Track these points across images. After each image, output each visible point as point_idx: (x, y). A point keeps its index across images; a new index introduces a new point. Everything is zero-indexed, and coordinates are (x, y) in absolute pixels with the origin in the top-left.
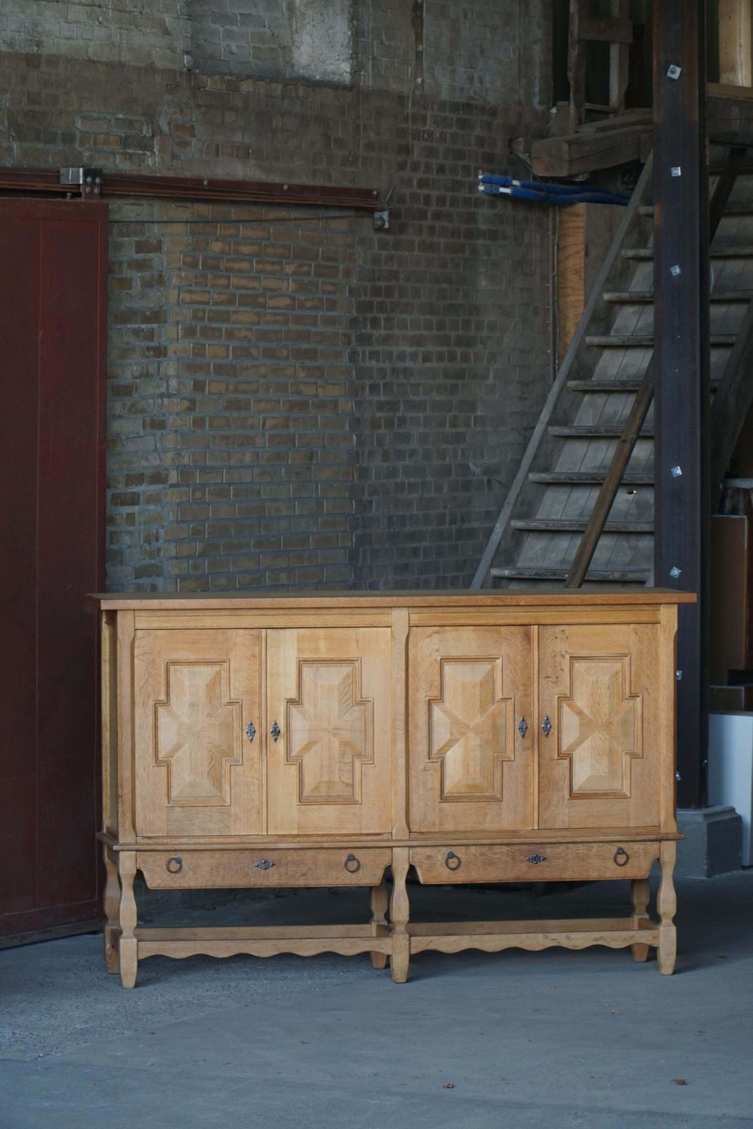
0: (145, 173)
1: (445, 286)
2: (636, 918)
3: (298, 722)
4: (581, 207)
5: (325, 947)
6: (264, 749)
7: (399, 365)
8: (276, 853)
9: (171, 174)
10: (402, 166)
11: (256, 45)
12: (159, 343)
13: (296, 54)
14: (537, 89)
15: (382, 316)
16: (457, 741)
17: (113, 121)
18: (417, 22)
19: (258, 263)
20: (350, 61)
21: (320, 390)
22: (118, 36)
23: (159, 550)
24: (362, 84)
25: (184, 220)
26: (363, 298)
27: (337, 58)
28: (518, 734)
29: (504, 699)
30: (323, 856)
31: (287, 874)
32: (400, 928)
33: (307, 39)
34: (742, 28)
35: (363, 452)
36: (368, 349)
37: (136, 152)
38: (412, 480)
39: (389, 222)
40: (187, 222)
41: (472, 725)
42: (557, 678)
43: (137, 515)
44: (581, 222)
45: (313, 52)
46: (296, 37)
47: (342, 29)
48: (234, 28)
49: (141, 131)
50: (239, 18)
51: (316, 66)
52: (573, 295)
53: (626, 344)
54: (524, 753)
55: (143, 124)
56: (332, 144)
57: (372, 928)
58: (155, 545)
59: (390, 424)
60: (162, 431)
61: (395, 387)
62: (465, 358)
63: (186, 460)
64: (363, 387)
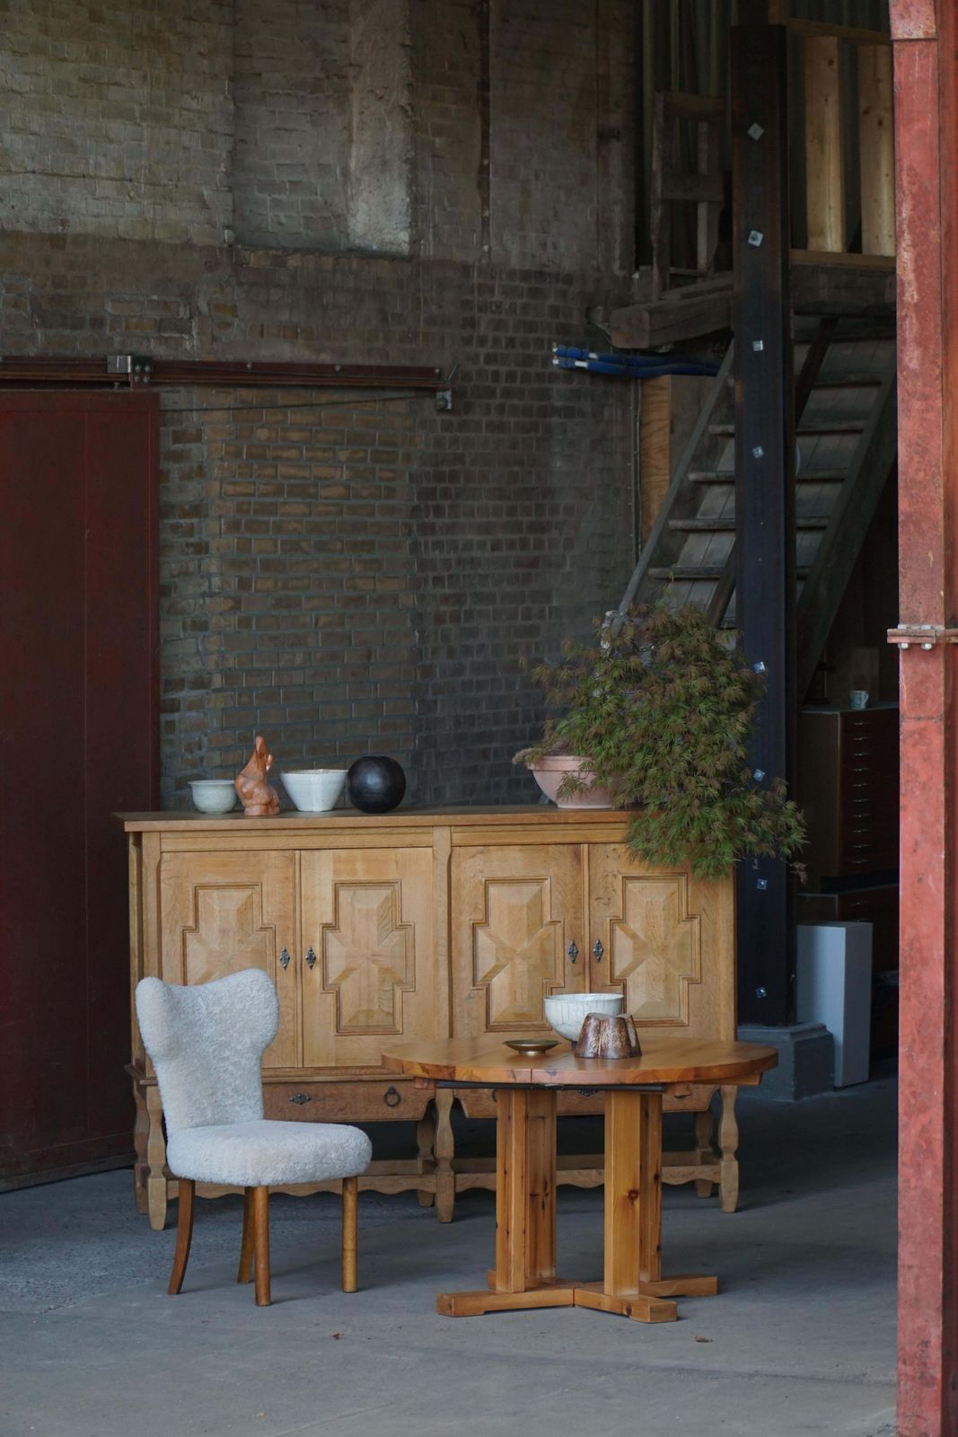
0: (184, 358)
1: (516, 468)
2: (699, 1151)
3: (335, 948)
4: (666, 380)
5: (365, 1185)
6: (299, 980)
7: (466, 555)
8: (313, 1087)
9: (211, 358)
10: (467, 341)
11: (308, 214)
12: (200, 538)
13: (352, 222)
14: (617, 253)
15: (446, 503)
16: (503, 966)
17: (146, 303)
18: (483, 184)
19: (308, 450)
20: (409, 230)
21: (378, 584)
22: (151, 211)
23: (202, 759)
24: (422, 254)
25: (226, 406)
26: (425, 485)
27: (395, 226)
28: (569, 959)
29: (553, 923)
30: (362, 1089)
31: (323, 1108)
32: (445, 1165)
33: (363, 206)
34: (832, 188)
35: (426, 649)
36: (430, 539)
37: (173, 335)
38: (481, 677)
39: (453, 403)
40: (229, 409)
41: (519, 950)
42: (609, 899)
43: (177, 723)
44: (665, 396)
45: (369, 220)
46: (351, 204)
47: (399, 196)
48: (283, 197)
49: (178, 313)
50: (288, 186)
51: (372, 235)
52: (658, 475)
53: (711, 528)
54: (575, 979)
55: (179, 306)
56: (390, 320)
57: (417, 1164)
58: (198, 753)
59: (455, 618)
60: (205, 633)
61: (461, 578)
62: (539, 545)
63: (231, 663)
64: (426, 581)
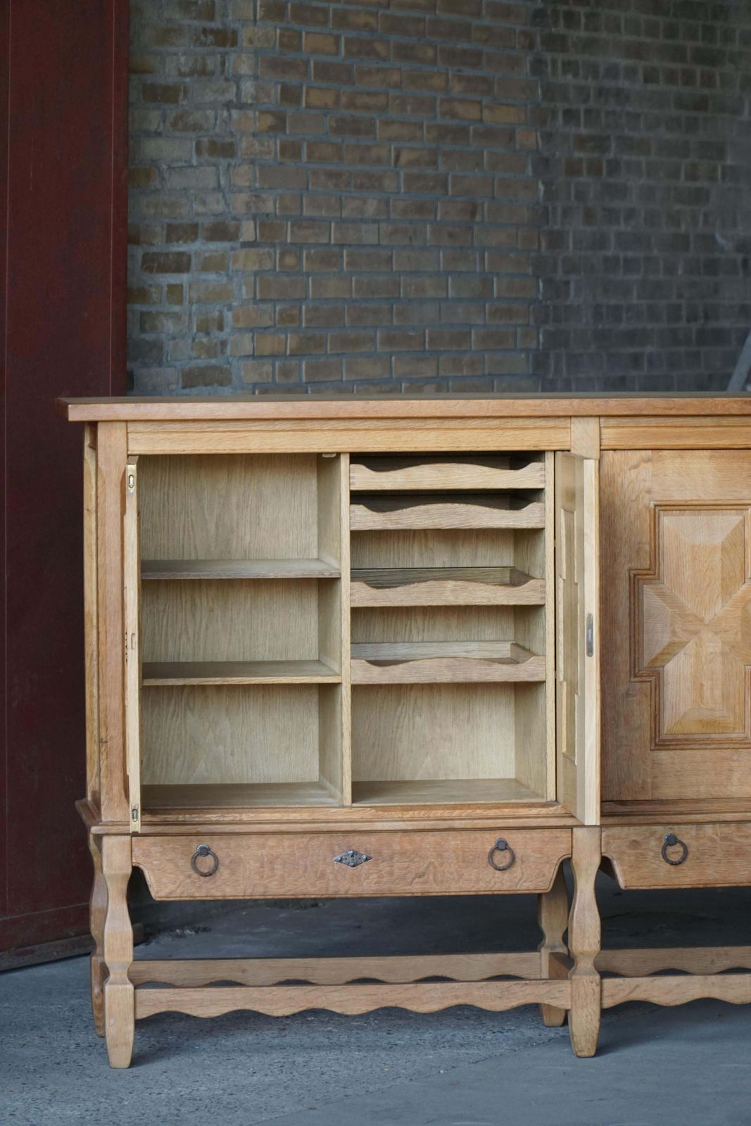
5: (457, 997)
7: (609, 83)
8: (373, 839)
12: (224, 23)
15: (582, 10)
16: (682, 645)
21: (486, 113)
23: (224, 344)
30: (453, 841)
31: (391, 873)
32: (585, 964)
35: (554, 209)
36: (560, 57)
38: (630, 254)
43: (186, 289)
57: (540, 961)
58: (217, 335)
59: (595, 169)
60: (230, 160)
61: (603, 115)
62: (708, 81)
63: (269, 207)
64: (554, 113)
